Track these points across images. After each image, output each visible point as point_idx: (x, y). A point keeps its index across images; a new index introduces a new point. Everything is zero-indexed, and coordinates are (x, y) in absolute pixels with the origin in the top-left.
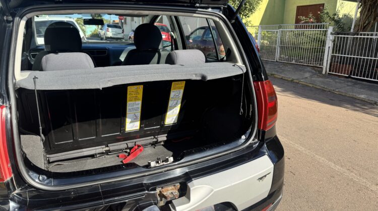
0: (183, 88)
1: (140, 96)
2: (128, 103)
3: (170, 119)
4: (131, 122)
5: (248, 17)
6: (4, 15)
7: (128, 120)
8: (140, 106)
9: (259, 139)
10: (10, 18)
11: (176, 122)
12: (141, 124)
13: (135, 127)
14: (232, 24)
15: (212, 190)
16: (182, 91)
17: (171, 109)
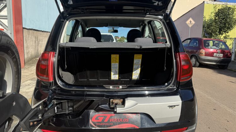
0: (141, 58)
1: (118, 60)
2: (112, 64)
3: (135, 76)
4: (114, 74)
5: (227, 32)
6: (61, 19)
7: (112, 73)
8: (118, 66)
9: (176, 87)
10: (63, 20)
11: (139, 78)
12: (119, 76)
13: (116, 78)
14: (166, 23)
15: (137, 104)
16: (140, 60)
17: (135, 70)
